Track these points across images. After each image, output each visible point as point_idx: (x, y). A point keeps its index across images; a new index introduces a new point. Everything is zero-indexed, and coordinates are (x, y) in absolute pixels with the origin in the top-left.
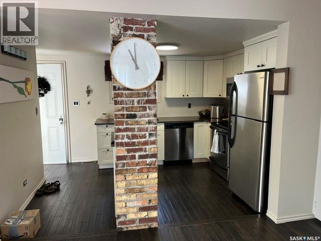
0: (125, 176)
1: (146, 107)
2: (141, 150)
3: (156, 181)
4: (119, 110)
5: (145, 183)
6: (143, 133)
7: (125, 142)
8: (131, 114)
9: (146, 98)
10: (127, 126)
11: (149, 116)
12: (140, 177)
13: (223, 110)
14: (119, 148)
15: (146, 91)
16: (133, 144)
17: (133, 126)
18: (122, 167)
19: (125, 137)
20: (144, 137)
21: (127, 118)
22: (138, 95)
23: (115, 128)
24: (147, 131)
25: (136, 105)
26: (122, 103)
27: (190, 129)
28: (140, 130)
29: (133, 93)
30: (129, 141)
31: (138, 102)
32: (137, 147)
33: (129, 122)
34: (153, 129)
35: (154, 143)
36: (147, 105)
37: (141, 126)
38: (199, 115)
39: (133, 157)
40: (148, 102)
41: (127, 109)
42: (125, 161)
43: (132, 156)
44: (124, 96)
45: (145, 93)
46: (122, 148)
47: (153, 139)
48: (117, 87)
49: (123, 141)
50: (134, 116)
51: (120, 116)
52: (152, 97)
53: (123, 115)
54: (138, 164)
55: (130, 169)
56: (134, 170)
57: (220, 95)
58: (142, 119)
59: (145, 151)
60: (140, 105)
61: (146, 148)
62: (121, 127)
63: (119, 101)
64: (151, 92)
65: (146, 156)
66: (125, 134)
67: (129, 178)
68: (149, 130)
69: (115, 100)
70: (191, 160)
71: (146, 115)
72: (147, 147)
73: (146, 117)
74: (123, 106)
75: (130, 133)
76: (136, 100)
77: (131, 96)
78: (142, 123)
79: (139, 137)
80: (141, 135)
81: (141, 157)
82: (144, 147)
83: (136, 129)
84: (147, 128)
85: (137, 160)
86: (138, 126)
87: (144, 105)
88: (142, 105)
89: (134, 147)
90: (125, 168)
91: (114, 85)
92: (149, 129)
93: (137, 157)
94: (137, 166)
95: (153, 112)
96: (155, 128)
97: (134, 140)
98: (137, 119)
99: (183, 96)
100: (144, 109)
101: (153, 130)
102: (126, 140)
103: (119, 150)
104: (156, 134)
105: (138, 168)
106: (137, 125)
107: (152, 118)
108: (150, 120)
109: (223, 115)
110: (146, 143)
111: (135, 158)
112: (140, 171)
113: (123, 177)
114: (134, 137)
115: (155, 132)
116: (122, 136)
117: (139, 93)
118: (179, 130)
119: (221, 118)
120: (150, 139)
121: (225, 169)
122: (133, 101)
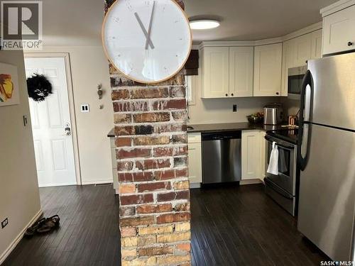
0: (137, 230)
1: (168, 114)
2: (161, 186)
3: (189, 235)
4: (122, 121)
5: (169, 239)
6: (165, 158)
7: (134, 174)
8: (142, 127)
9: (168, 99)
10: (137, 147)
11: (173, 129)
12: (162, 230)
13: (281, 113)
14: (124, 184)
15: (168, 87)
16: (148, 176)
17: (147, 147)
18: (131, 214)
19: (135, 165)
20: (166, 164)
21: (137, 133)
22: (154, 93)
23: (117, 150)
24: (171, 154)
25: (151, 110)
26: (126, 107)
27: (235, 140)
28: (159, 152)
29: (145, 90)
30: (141, 171)
31: (155, 105)
32: (155, 181)
33: (141, 140)
34: (182, 150)
35: (182, 173)
36: (170, 111)
37: (159, 146)
38: (247, 121)
39: (149, 198)
40: (172, 104)
41: (136, 118)
42: (135, 205)
43: (146, 195)
44: (131, 96)
45: (166, 89)
46: (129, 183)
47: (181, 167)
48: (118, 80)
49: (131, 172)
50: (149, 130)
51: (123, 130)
52: (179, 97)
53: (129, 129)
54: (157, 209)
55: (145, 217)
56: (151, 219)
57: (277, 93)
58: (162, 134)
59: (169, 188)
60: (158, 111)
61: (169, 183)
62: (126, 148)
63: (121, 105)
64: (177, 87)
65: (170, 197)
66: (133, 160)
67: (144, 231)
68: (174, 153)
69: (114, 103)
70: (239, 182)
71: (169, 128)
72: (172, 181)
73: (169, 131)
74: (128, 112)
75: (142, 159)
76: (151, 102)
77: (142, 95)
78: (163, 141)
79: (157, 166)
80: (161, 162)
81: (161, 197)
82: (166, 181)
83: (152, 152)
84: (171, 150)
85: (155, 203)
86: (156, 146)
87: (165, 111)
88: (162, 111)
89: (149, 182)
90: (136, 215)
91: (112, 76)
92: (175, 150)
93: (155, 197)
94: (155, 212)
95: (180, 122)
96: (184, 148)
97: (150, 170)
98: (153, 135)
99: (227, 95)
100: (166, 117)
101: (181, 153)
102: (135, 170)
103: (125, 186)
104: (186, 159)
105: (157, 215)
106: (154, 144)
107: (179, 133)
108: (176, 136)
109: (281, 120)
110: (170, 175)
111: (152, 200)
112: (162, 220)
113: (132, 230)
114: (150, 164)
115: (184, 156)
116: (129, 163)
117: (155, 91)
118: (221, 142)
119: (278, 124)
120: (176, 168)
121: (289, 198)
122: (146, 104)
